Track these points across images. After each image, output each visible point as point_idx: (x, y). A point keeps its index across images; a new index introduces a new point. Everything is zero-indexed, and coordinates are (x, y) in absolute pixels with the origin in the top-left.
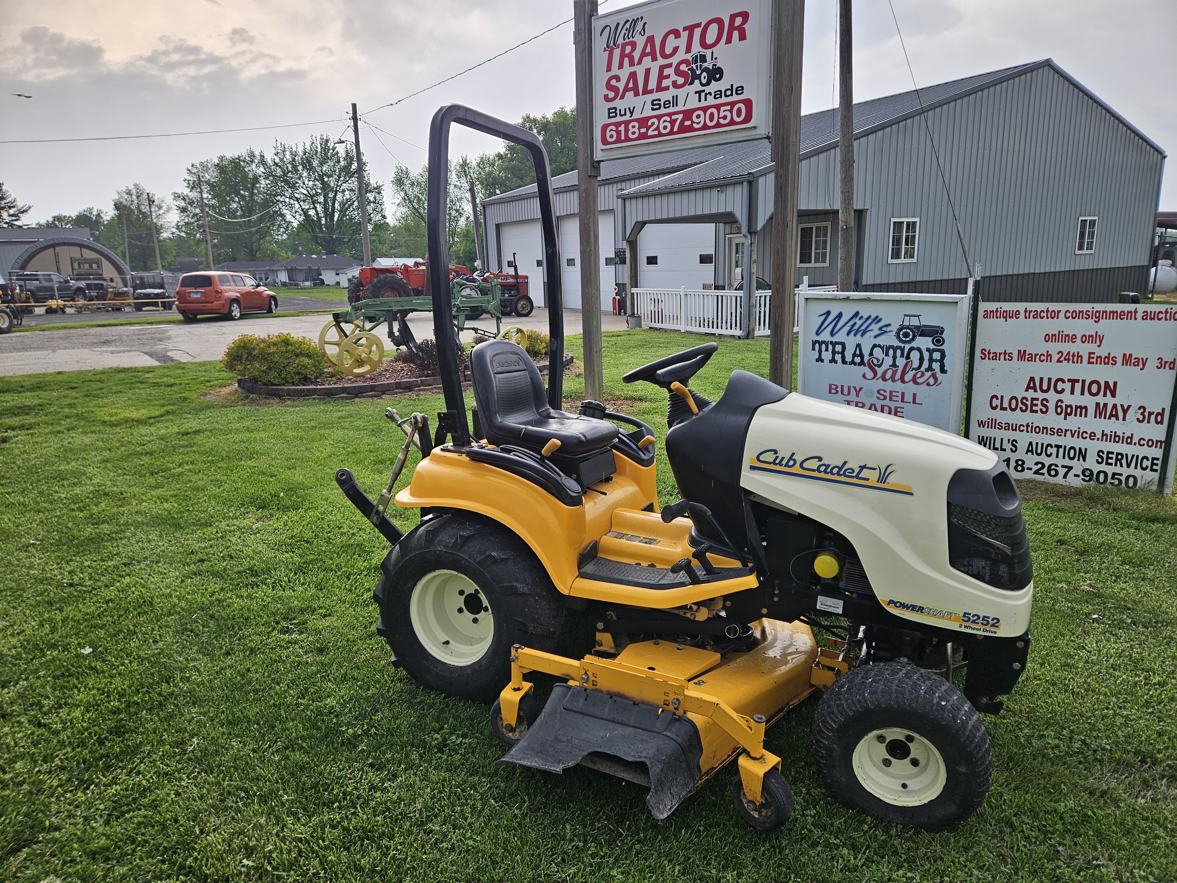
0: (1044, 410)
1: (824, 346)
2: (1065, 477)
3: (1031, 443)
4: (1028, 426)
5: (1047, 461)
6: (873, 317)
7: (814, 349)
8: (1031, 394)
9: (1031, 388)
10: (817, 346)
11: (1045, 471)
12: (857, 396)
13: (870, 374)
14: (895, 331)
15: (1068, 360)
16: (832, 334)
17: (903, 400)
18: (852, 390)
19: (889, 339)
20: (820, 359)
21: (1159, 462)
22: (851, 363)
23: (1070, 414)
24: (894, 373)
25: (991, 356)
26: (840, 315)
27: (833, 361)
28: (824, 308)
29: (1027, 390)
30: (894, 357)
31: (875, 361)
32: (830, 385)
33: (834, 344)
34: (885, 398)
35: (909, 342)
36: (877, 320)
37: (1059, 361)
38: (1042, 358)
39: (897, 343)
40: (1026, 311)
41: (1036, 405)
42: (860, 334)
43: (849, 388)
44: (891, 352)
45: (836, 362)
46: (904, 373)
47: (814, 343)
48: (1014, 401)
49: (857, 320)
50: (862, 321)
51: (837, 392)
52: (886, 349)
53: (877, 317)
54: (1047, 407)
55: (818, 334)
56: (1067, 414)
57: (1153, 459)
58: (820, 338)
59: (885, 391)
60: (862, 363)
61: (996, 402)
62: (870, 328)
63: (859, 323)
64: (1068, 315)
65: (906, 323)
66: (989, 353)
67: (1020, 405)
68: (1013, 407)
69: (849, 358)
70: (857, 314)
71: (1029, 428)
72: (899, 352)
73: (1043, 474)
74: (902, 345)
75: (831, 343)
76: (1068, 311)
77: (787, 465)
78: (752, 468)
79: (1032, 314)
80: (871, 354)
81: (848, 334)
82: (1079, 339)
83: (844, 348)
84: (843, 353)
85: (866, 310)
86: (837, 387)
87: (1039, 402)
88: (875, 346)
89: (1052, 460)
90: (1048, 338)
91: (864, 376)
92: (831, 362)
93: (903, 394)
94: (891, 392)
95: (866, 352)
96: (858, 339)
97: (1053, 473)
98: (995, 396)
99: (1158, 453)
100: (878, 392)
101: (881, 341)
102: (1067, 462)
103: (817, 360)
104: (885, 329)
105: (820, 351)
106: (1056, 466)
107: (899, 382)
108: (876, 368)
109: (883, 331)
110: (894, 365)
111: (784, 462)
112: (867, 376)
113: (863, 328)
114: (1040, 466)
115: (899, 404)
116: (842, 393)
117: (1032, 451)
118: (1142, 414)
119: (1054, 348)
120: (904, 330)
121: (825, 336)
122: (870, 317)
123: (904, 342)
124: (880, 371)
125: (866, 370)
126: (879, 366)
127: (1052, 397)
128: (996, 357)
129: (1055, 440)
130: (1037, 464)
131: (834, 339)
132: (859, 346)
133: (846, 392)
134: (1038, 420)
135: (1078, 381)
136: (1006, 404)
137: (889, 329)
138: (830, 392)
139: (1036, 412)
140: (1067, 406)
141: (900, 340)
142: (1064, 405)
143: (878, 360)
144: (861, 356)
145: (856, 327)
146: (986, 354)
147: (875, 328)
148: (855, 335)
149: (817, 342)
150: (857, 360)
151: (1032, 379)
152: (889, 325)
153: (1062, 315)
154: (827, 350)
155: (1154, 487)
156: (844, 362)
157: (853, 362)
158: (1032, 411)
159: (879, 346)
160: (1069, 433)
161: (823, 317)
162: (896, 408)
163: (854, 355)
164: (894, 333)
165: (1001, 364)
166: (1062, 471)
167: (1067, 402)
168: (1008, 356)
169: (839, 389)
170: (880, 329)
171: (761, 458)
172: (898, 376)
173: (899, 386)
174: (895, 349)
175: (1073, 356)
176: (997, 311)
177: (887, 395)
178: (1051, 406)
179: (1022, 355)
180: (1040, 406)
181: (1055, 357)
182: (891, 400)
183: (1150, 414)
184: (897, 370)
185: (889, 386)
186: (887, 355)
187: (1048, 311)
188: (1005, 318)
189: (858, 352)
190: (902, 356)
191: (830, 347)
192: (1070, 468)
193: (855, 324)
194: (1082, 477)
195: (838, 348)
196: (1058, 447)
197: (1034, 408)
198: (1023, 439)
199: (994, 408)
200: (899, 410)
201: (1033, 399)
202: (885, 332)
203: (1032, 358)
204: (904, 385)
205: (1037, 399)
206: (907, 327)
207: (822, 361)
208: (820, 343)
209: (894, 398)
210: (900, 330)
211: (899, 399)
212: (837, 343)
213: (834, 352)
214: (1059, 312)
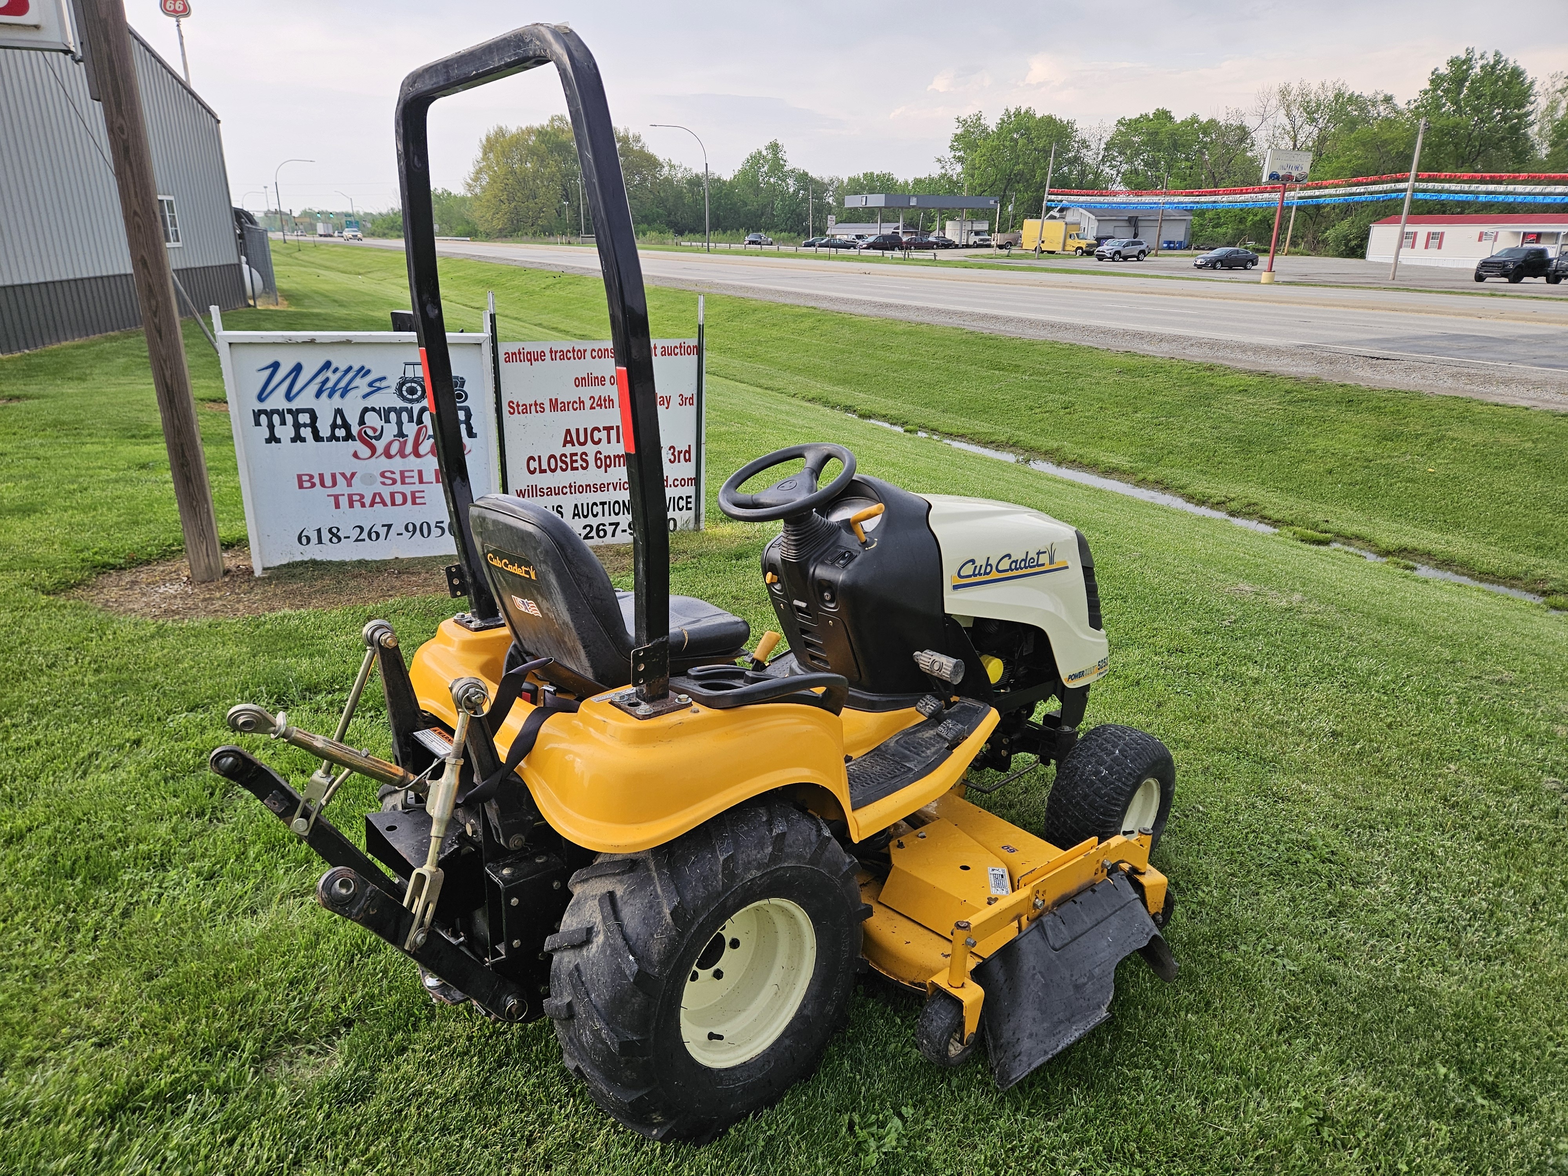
0: (584, 465)
1: (276, 419)
2: (613, 535)
3: (576, 506)
4: (570, 486)
5: (594, 522)
6: (356, 367)
7: (257, 423)
8: (569, 449)
9: (568, 442)
10: (263, 419)
11: (594, 533)
12: (349, 485)
13: (364, 451)
14: (394, 386)
15: (601, 405)
16: (289, 397)
17: (421, 481)
18: (339, 478)
19: (388, 399)
20: (273, 439)
21: (693, 500)
22: (330, 439)
23: (610, 466)
24: (403, 445)
25: (521, 408)
26: (298, 368)
27: (298, 438)
28: (268, 357)
29: (564, 446)
30: (400, 424)
31: (370, 432)
32: (300, 477)
33: (295, 413)
34: (394, 482)
35: (418, 400)
36: (363, 372)
37: (592, 408)
38: (576, 406)
39: (399, 403)
40: (551, 352)
41: (576, 461)
42: (338, 394)
43: (334, 476)
44: (393, 416)
45: (303, 440)
46: (417, 444)
47: (257, 414)
48: (552, 460)
49: (329, 373)
50: (338, 374)
51: (313, 485)
52: (385, 414)
53: (363, 368)
54: (586, 461)
55: (261, 398)
56: (607, 466)
57: (687, 497)
58: (268, 405)
59: (393, 473)
60: (349, 436)
61: (534, 465)
62: (353, 385)
63: (334, 378)
64: (594, 354)
65: (410, 374)
66: (518, 405)
67: (560, 464)
68: (553, 467)
69: (325, 432)
70: (328, 365)
71: (574, 489)
72: (405, 416)
73: (592, 538)
74: (409, 406)
75: (290, 411)
76: (594, 350)
77: (986, 573)
78: (956, 587)
79: (558, 355)
80: (362, 422)
81: (318, 395)
82: (607, 382)
83: (314, 417)
84: (313, 425)
85: (341, 359)
86: (311, 477)
87: (578, 458)
88: (366, 410)
89: (599, 520)
90: (579, 382)
91: (355, 455)
92: (294, 440)
93: (420, 473)
94: (402, 473)
95: (353, 420)
96: (337, 402)
97: (602, 533)
98: (532, 458)
99: (690, 490)
100: (383, 475)
101: (375, 401)
102: (614, 519)
103: (268, 441)
104: (377, 384)
105: (271, 427)
106: (604, 525)
107: (412, 457)
108: (373, 441)
109: (375, 388)
110: (401, 434)
111: (982, 571)
112: (360, 455)
113: (342, 384)
114: (588, 529)
115: (418, 487)
116: (323, 484)
117: (578, 515)
118: (673, 454)
119: (586, 393)
120: (409, 385)
121: (277, 401)
122: (350, 368)
123: (411, 401)
124: (380, 445)
125: (358, 446)
126: (378, 438)
127: (590, 449)
128: (526, 409)
129: (599, 497)
130: (585, 528)
131: (294, 406)
132: (339, 412)
133: (328, 482)
134: (580, 477)
135: (612, 428)
136: (545, 466)
137: (383, 384)
138: (301, 486)
139: (577, 469)
140: (606, 457)
141: (404, 399)
142: (602, 457)
143: (375, 430)
144: (346, 426)
145: (330, 384)
146: (514, 408)
147: (362, 383)
148: (330, 396)
149: (261, 412)
150: (341, 433)
151: (568, 432)
152: (384, 378)
153: (588, 354)
154: (283, 422)
155: (691, 526)
156: (317, 438)
157: (333, 437)
158: (573, 469)
159: (373, 409)
160: (611, 487)
161: (268, 372)
162: (413, 494)
163: (334, 426)
164: (393, 390)
165: (533, 417)
166: (610, 529)
167: (605, 453)
168: (539, 407)
169: (316, 480)
170: (370, 385)
171: (962, 574)
172: (409, 448)
173: (412, 463)
174: (399, 412)
175: (605, 400)
176: (520, 353)
177: (397, 477)
178: (591, 459)
179: (554, 405)
180: (580, 462)
181: (588, 404)
182: (403, 483)
183: (680, 453)
184: (406, 442)
185: (397, 464)
186: (387, 421)
187: (574, 351)
188: (530, 360)
189: (339, 421)
190: (411, 420)
191: (289, 418)
192: (617, 524)
193: (327, 379)
194: (629, 531)
195: (304, 418)
196: (603, 504)
197: (575, 465)
198: (568, 502)
199: (532, 472)
200: (417, 495)
201: (572, 455)
202: (379, 389)
203: (565, 407)
204: (419, 460)
205: (576, 454)
206: (412, 381)
207: (278, 441)
208: (269, 414)
209: (407, 480)
210: (402, 385)
211: (416, 479)
212: (299, 411)
213: (297, 426)
214: (585, 351)
